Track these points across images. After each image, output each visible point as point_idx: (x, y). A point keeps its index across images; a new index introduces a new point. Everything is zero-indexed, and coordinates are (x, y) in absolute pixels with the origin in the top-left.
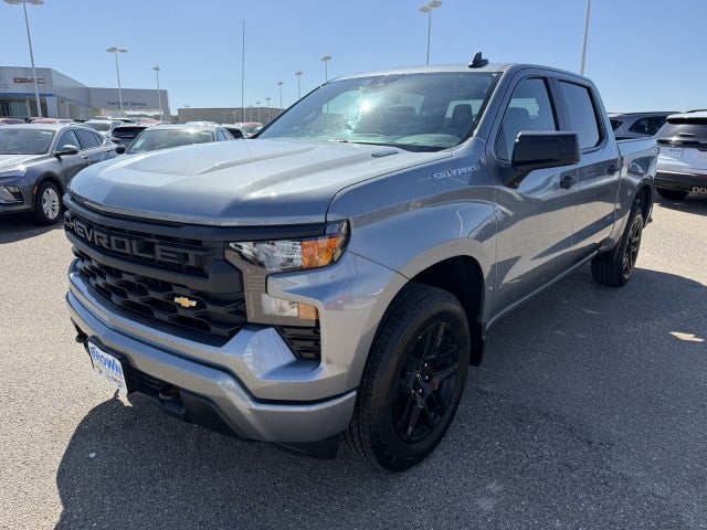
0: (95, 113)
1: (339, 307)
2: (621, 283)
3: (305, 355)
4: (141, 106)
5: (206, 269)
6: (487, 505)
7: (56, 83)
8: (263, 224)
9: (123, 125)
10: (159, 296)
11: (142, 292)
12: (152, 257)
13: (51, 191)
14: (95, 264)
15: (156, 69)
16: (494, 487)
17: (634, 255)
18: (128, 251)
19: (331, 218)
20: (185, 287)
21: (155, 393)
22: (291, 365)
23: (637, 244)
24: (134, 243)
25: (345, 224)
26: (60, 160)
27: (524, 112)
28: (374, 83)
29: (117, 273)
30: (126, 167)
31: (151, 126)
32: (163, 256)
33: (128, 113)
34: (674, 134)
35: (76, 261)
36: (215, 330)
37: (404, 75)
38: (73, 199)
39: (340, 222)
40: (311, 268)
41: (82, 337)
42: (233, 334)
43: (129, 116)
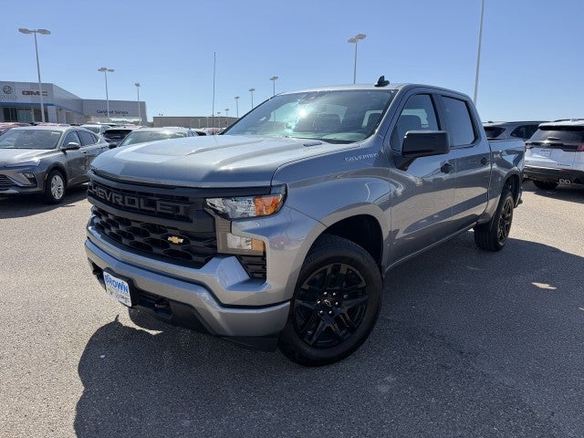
0: (86, 119)
1: (281, 248)
2: (498, 248)
3: (256, 275)
4: (124, 114)
5: (190, 217)
6: (384, 389)
7: (56, 95)
8: (227, 186)
9: (111, 128)
10: (158, 237)
11: (145, 234)
12: (153, 209)
13: (58, 177)
14: (110, 217)
15: (138, 85)
16: (389, 378)
17: (508, 228)
18: (137, 206)
19: (274, 183)
20: (176, 229)
21: (151, 306)
22: (245, 282)
23: (510, 219)
24: (142, 200)
25: (283, 188)
26: (65, 154)
27: (417, 119)
28: (308, 97)
29: (127, 222)
30: (135, 151)
31: (135, 129)
32: (162, 209)
33: (113, 119)
34: (546, 138)
35: (94, 218)
36: (195, 258)
37: (330, 92)
38: (95, 173)
39: (281, 186)
40: (260, 217)
41: (98, 271)
42: (207, 261)
43: (114, 122)
